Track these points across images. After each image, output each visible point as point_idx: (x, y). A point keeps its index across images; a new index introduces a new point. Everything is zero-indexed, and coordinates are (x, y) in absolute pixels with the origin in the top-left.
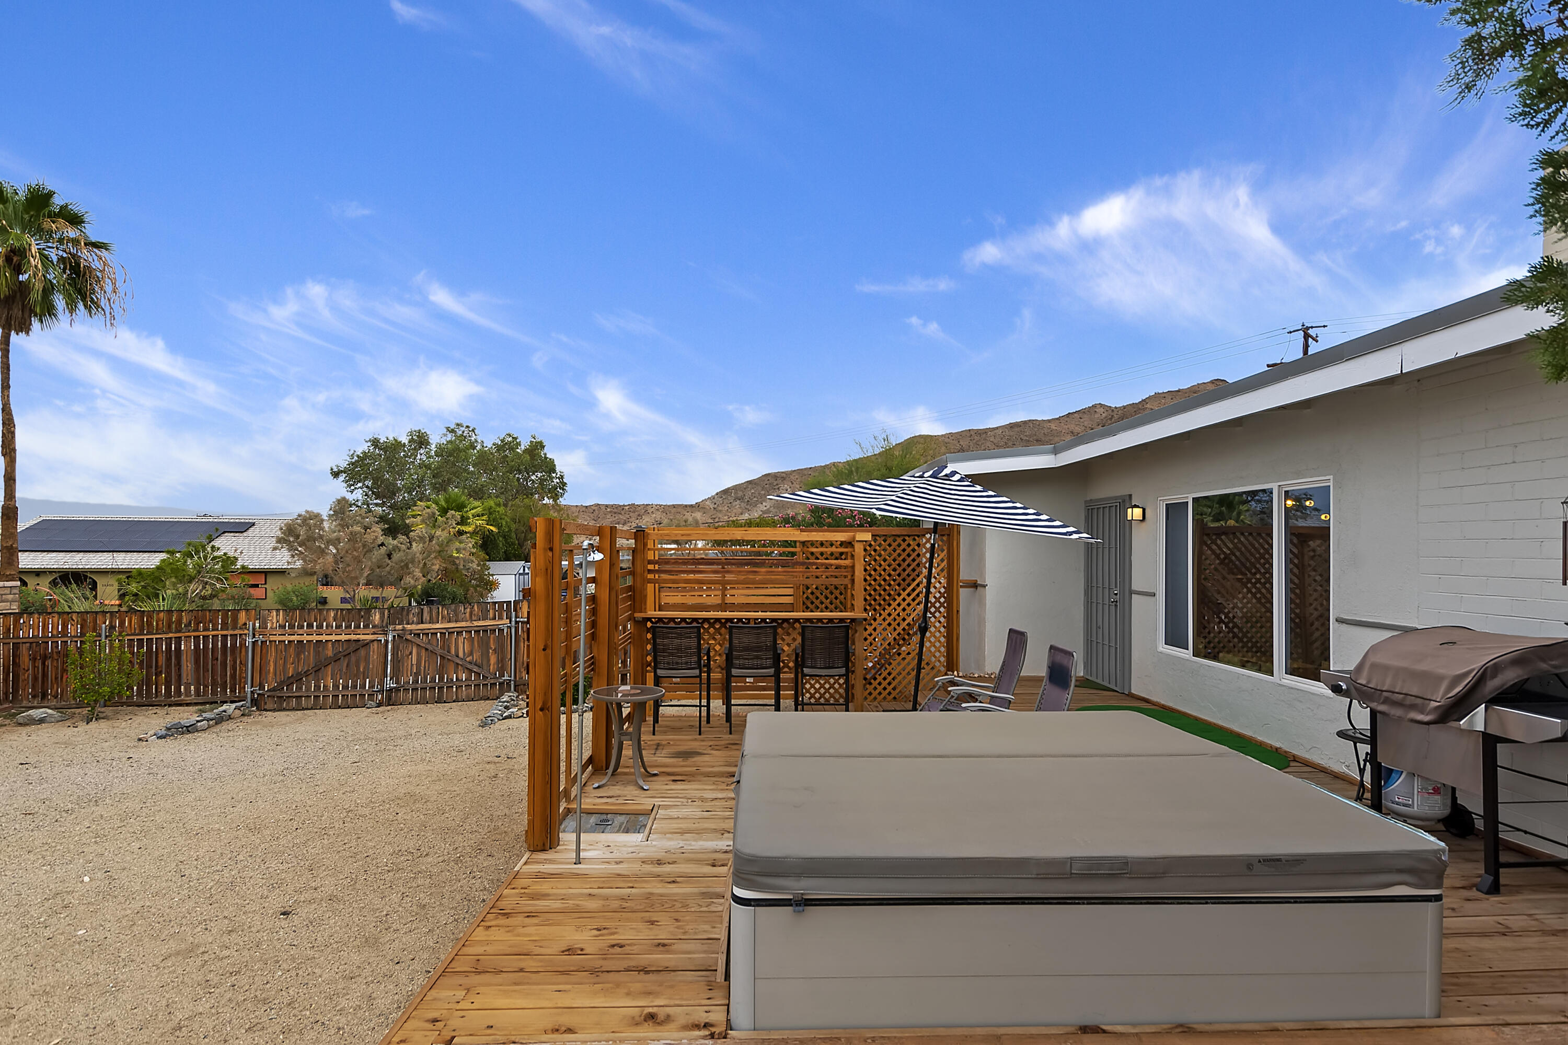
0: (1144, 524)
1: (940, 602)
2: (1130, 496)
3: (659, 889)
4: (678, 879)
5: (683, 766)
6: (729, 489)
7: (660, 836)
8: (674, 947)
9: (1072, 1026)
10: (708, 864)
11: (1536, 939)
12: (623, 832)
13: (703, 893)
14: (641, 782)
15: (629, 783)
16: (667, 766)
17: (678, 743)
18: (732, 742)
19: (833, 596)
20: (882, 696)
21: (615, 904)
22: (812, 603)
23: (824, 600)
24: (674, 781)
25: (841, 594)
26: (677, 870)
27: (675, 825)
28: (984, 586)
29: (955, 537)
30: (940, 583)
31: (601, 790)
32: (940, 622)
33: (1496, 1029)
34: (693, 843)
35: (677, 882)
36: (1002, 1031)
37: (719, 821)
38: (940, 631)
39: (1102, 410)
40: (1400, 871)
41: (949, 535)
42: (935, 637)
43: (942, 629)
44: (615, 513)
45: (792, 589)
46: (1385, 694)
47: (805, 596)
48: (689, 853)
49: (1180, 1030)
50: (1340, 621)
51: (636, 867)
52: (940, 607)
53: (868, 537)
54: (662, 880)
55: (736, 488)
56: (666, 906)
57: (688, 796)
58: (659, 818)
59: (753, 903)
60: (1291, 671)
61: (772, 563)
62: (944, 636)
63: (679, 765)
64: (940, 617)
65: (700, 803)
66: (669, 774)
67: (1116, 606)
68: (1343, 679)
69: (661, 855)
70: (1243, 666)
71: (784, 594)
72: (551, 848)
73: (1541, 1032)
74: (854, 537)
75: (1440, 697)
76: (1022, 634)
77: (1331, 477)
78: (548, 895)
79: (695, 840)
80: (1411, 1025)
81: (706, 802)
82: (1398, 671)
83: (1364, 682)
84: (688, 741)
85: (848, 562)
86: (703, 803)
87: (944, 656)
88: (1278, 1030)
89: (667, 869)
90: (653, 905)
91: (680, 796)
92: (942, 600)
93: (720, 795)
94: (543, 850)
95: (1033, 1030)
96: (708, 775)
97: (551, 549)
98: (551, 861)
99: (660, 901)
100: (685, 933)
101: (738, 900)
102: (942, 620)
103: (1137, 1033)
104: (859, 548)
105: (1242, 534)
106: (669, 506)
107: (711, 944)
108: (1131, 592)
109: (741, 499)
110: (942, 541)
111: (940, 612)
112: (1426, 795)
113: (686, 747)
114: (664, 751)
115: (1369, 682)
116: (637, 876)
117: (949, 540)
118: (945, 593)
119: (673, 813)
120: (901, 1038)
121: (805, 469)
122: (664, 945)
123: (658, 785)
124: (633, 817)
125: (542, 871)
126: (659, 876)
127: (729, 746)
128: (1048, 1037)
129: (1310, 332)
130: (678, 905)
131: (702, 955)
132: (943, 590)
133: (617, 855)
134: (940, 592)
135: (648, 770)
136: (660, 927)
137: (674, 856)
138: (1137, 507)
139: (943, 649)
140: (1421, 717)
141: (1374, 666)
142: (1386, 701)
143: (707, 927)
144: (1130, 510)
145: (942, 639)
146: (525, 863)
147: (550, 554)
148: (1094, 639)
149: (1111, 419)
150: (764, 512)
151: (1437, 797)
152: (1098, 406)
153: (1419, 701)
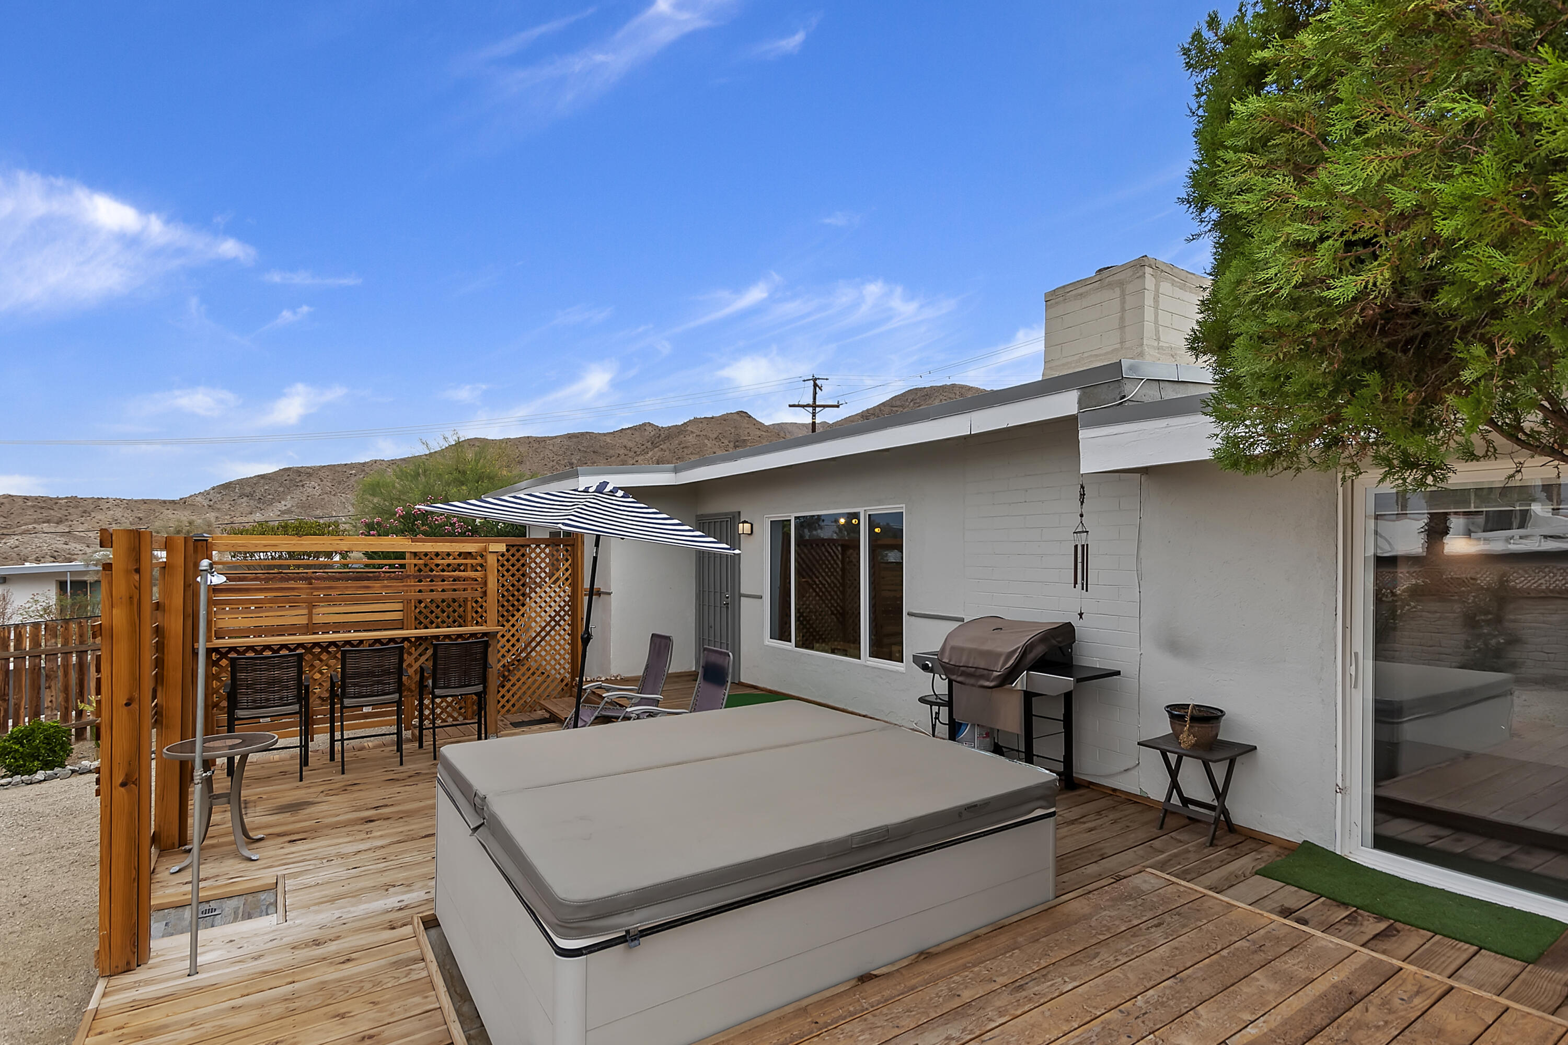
0: (752, 537)
1: (564, 611)
2: (739, 512)
3: (332, 974)
4: (353, 956)
5: (294, 822)
6: (230, 483)
7: (303, 911)
8: (386, 1034)
9: (853, 979)
10: (385, 929)
11: (1066, 829)
12: (243, 919)
13: (394, 963)
14: (246, 853)
15: (223, 857)
16: (272, 826)
17: (274, 795)
18: (350, 783)
19: (451, 609)
20: (506, 709)
21: (279, 1009)
22: (426, 617)
23: (440, 614)
24: (290, 841)
25: (460, 606)
26: (346, 945)
27: (317, 894)
28: (610, 594)
29: (580, 547)
30: (565, 592)
31: (183, 873)
32: (564, 630)
33: (1086, 896)
34: (352, 909)
35: (353, 959)
36: (804, 1003)
37: (372, 876)
38: (564, 639)
39: (650, 429)
40: (1038, 799)
41: (574, 545)
42: (560, 645)
43: (567, 637)
44: (42, 508)
45: (401, 604)
46: (962, 668)
47: (418, 610)
48: (353, 921)
49: (922, 957)
50: (909, 614)
51: (286, 958)
52: (564, 615)
53: (502, 548)
54: (331, 963)
55: (242, 482)
56: (352, 991)
57: (320, 856)
58: (289, 891)
59: (584, 952)
60: (873, 654)
61: (389, 577)
62: (568, 643)
63: (286, 821)
64: (564, 625)
65: (340, 861)
66: (279, 835)
67: (727, 608)
68: (928, 659)
69: (316, 934)
70: (833, 652)
71: (392, 610)
72: (138, 966)
73: (1106, 892)
74: (485, 549)
75: (999, 669)
76: (668, 639)
77: (904, 505)
78: (165, 1026)
79: (353, 906)
80: (1046, 908)
81: (347, 858)
82: (971, 651)
83: (947, 661)
84: (290, 792)
85: (478, 575)
86: (343, 861)
87: (568, 663)
88: (979, 936)
89: (332, 947)
90: (333, 995)
91: (308, 857)
92: (567, 608)
93: (362, 846)
94: (128, 970)
95: (828, 994)
96: (335, 826)
97: (138, 571)
98: (147, 982)
99: (341, 988)
100: (392, 1014)
101: (566, 953)
102: (567, 627)
103: (897, 970)
104: (492, 560)
105: (834, 545)
106: (136, 501)
107: (430, 1017)
108: (740, 595)
109: (250, 496)
110: (567, 551)
111: (565, 620)
112: (982, 739)
113: (293, 798)
114: (258, 809)
115: (950, 661)
116: (293, 967)
117: (573, 550)
118: (569, 601)
119: (308, 879)
120: (728, 1041)
121: (339, 465)
122: (370, 1037)
123: (268, 852)
124: (250, 898)
125: (137, 998)
126: (324, 959)
127: (348, 788)
128: (839, 995)
129: (817, 382)
130: (367, 986)
131: (426, 1033)
132: (567, 599)
133: (249, 949)
134: (564, 601)
135: (251, 834)
136: (356, 1017)
137: (333, 930)
138: (747, 522)
139: (567, 656)
140: (987, 684)
141: (953, 648)
142: (963, 674)
143: (417, 999)
144: (741, 525)
145: (567, 647)
146: (104, 995)
147: (137, 577)
148: (706, 637)
149: (659, 437)
150: (283, 512)
151: (988, 739)
152: (648, 425)
153: (986, 672)
